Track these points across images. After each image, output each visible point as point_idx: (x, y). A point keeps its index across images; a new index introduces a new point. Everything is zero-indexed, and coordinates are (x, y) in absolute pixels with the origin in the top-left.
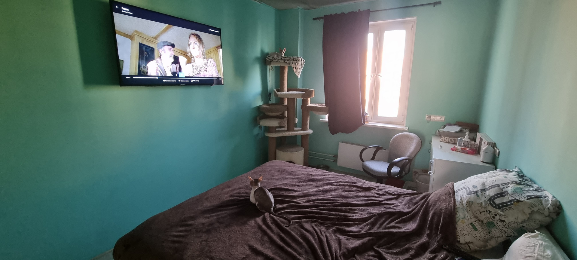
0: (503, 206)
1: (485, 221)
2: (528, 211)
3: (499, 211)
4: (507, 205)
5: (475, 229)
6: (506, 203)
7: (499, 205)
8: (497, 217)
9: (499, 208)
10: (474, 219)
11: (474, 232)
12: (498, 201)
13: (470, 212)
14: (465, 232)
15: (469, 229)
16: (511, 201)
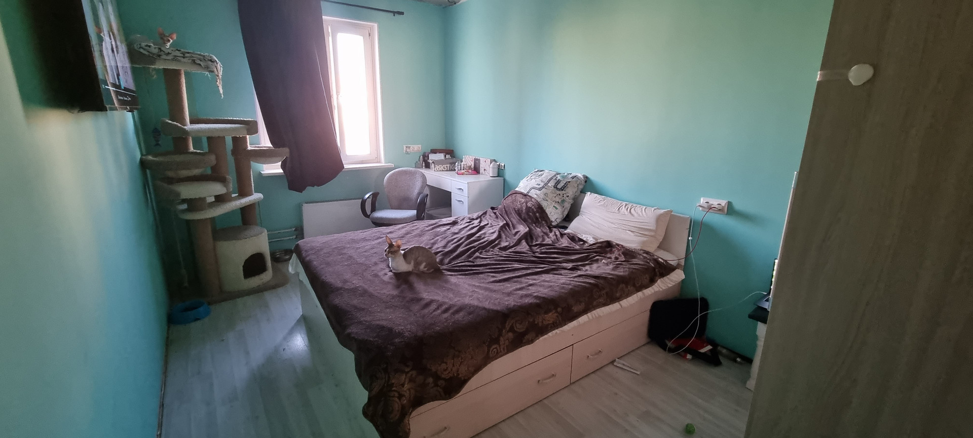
0: (564, 188)
1: (560, 201)
2: (576, 185)
3: (563, 192)
4: (565, 187)
5: (557, 209)
6: (564, 186)
7: (561, 188)
8: (565, 196)
9: (562, 190)
10: (554, 203)
11: (557, 211)
12: (559, 186)
13: (549, 200)
14: (552, 214)
15: (554, 210)
16: (565, 184)
